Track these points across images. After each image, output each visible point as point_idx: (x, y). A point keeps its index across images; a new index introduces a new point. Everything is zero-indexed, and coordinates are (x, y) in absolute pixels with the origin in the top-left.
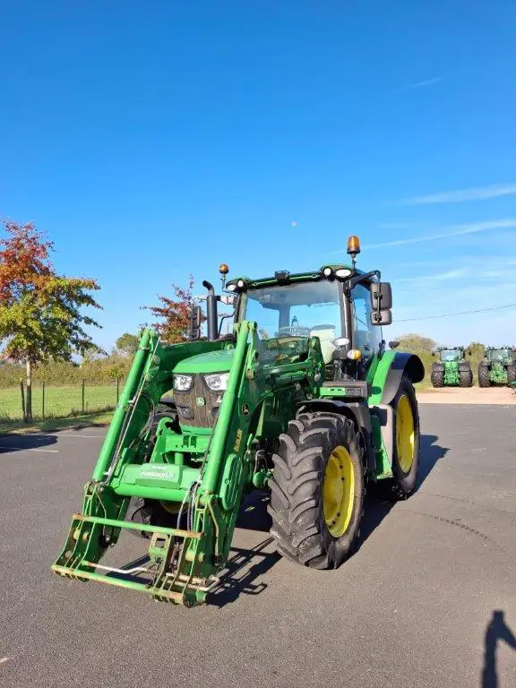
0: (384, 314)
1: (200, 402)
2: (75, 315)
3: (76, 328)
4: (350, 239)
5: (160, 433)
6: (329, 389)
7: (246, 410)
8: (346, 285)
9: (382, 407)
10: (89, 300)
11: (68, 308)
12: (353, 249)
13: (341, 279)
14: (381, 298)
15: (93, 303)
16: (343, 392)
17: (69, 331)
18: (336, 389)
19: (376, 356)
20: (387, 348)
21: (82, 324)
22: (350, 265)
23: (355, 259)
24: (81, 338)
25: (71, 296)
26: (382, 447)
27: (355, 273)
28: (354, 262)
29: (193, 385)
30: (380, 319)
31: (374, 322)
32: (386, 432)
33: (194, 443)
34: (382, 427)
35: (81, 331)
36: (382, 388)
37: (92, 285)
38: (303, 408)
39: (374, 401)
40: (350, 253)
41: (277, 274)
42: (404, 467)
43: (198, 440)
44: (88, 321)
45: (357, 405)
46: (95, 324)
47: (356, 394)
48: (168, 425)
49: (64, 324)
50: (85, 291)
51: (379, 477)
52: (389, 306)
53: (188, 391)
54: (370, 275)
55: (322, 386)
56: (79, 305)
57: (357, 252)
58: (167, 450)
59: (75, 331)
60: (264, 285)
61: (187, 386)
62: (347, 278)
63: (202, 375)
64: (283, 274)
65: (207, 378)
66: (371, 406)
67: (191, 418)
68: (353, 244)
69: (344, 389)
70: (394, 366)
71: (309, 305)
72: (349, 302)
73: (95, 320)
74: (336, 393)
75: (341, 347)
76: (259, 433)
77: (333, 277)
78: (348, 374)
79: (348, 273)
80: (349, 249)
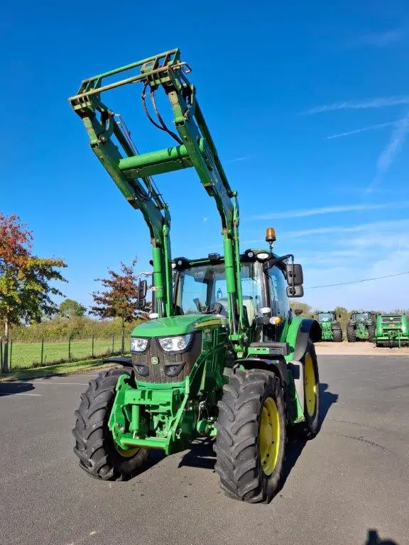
0: (297, 289)
1: (154, 361)
2: (45, 286)
3: (45, 297)
4: (268, 230)
5: (120, 388)
6: (256, 349)
8: (265, 265)
9: (296, 363)
10: (57, 275)
11: (39, 281)
12: (270, 238)
13: (260, 261)
14: (295, 276)
15: (60, 278)
16: (267, 351)
17: (40, 300)
18: (261, 349)
19: (287, 321)
21: (50, 294)
22: (269, 250)
23: (272, 245)
24: (49, 305)
25: (43, 272)
26: (296, 397)
27: (272, 256)
28: (271, 248)
29: (149, 346)
30: (295, 293)
31: (290, 294)
32: (298, 383)
33: (150, 397)
34: (296, 380)
35: (49, 299)
36: (294, 347)
37: (61, 264)
39: (289, 359)
40: (268, 240)
41: (210, 256)
42: (311, 412)
43: (154, 394)
44: (55, 292)
45: (278, 362)
46: (60, 294)
47: (278, 352)
48: (126, 381)
49: (36, 293)
50: (55, 269)
51: (295, 422)
52: (301, 282)
53: (144, 352)
54: (286, 258)
55: (249, 346)
56: (49, 279)
57: (274, 240)
58: (126, 403)
59: (44, 300)
60: (198, 264)
61: (144, 347)
62: (266, 260)
63: (157, 339)
64: (215, 255)
66: (287, 363)
67: (146, 375)
68: (270, 234)
69: (268, 349)
70: (301, 329)
72: (267, 278)
73: (60, 291)
74: (262, 352)
75: (264, 314)
76: (202, 387)
77: (254, 259)
78: (268, 336)
79: (266, 256)
80: (267, 237)
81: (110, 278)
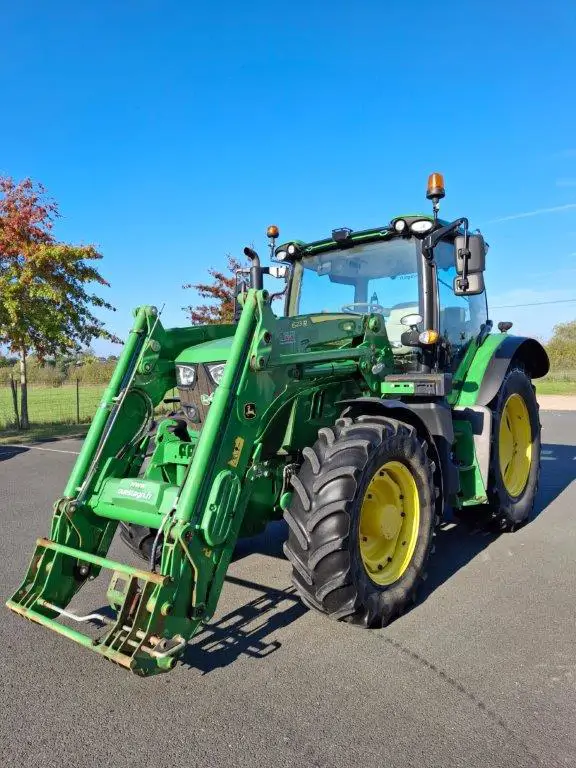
0: (473, 283)
1: (205, 400)
2: (80, 294)
3: (83, 311)
4: (431, 177)
5: (161, 439)
6: (393, 385)
7: (252, 412)
8: (425, 243)
9: (476, 409)
12: (434, 192)
13: (421, 236)
14: (468, 256)
16: (410, 389)
18: (402, 384)
19: (475, 341)
20: (495, 330)
21: (89, 306)
22: (431, 215)
23: (438, 206)
24: (89, 323)
26: (475, 463)
27: (438, 224)
28: (436, 211)
29: (196, 379)
30: (467, 286)
31: (459, 290)
32: (482, 443)
34: (476, 437)
35: (89, 315)
36: (479, 383)
37: (93, 254)
38: (348, 410)
39: (466, 401)
40: (430, 197)
41: (335, 234)
42: (513, 490)
44: (99, 302)
45: (432, 406)
46: (108, 306)
47: (429, 391)
51: (465, 504)
52: (482, 267)
53: (192, 386)
54: (455, 225)
55: (384, 381)
57: (440, 195)
58: (166, 461)
59: (81, 316)
60: (321, 250)
61: (191, 379)
62: (427, 233)
63: (205, 365)
64: (343, 232)
65: (212, 369)
66: (460, 408)
68: (434, 184)
69: (411, 385)
70: (499, 354)
71: (393, 278)
72: (430, 266)
73: (106, 301)
74: (402, 390)
75: (412, 327)
76: (287, 440)
77: (408, 233)
78: (426, 364)
79: (427, 226)
80: (428, 192)
81: (211, 282)
